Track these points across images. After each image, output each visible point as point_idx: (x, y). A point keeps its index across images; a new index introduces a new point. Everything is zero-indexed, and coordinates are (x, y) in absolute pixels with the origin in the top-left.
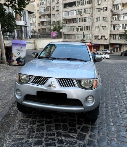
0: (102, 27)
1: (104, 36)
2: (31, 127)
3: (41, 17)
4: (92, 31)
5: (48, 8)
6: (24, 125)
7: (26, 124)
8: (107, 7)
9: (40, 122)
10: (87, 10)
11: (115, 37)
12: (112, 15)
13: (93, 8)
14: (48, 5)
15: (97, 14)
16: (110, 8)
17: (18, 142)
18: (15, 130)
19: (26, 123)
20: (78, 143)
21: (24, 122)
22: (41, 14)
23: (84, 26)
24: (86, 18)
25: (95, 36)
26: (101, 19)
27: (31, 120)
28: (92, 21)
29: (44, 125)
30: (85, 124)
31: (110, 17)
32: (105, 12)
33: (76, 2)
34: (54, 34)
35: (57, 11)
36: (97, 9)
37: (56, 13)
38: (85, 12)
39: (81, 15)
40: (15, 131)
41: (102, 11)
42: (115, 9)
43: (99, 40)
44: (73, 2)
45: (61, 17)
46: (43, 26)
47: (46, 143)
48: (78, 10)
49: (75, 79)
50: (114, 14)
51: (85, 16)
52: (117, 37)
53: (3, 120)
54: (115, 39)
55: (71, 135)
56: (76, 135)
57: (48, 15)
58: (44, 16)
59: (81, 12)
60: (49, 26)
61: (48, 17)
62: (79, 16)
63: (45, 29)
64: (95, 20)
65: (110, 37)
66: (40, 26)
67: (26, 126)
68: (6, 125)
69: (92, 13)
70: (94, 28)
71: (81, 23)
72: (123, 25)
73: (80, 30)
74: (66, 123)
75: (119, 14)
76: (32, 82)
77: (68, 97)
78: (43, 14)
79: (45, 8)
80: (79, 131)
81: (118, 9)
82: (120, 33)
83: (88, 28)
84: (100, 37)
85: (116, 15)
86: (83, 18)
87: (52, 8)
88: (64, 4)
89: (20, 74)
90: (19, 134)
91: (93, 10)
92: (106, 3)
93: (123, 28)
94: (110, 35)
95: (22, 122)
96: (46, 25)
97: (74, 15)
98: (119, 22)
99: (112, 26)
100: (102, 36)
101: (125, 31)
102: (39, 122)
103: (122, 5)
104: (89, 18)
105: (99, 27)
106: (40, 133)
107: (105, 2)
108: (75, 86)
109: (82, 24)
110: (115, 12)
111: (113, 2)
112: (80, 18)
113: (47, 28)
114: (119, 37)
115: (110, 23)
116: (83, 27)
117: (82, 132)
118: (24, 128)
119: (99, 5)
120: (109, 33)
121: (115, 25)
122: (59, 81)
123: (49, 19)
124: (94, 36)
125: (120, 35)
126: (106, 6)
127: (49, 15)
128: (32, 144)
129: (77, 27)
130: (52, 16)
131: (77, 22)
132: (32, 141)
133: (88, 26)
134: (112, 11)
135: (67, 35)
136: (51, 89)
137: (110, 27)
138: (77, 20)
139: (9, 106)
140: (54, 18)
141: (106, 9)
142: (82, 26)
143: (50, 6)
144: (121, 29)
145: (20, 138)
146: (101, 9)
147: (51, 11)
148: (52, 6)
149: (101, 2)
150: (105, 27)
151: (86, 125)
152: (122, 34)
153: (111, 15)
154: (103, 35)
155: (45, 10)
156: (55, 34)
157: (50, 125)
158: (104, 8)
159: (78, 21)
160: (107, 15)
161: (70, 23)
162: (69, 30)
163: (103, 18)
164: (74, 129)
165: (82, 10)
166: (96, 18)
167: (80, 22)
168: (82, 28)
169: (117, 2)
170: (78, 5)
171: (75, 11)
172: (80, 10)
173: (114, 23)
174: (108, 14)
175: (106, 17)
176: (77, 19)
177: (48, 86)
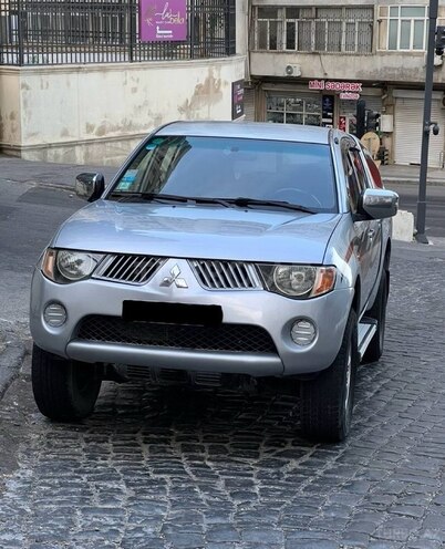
2: (92, 446)
6: (64, 442)
27: (86, 435)
29: (139, 446)
30: (294, 445)
34: (168, 14)
49: (254, 262)
67: (72, 445)
76: (105, 274)
77: (227, 318)
80: (267, 456)
89: (58, 249)
95: (55, 437)
108: (250, 285)
118: (65, 447)
122: (197, 268)
135: (293, 11)
136: (171, 292)
151: (298, 448)
164: (249, 452)
177: (162, 285)
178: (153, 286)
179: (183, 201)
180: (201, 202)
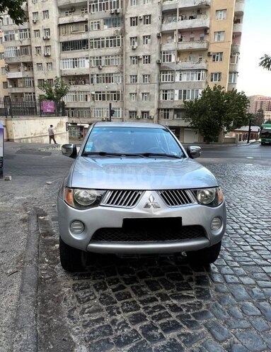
0: (143, 94)
1: (148, 112)
2: (102, 294)
3: (8, 67)
4: (122, 101)
5: (25, 50)
6: (85, 293)
7: (88, 292)
8: (149, 56)
9: (115, 283)
10: (110, 58)
11: (168, 114)
12: (161, 71)
13: (122, 55)
14: (26, 43)
15: (132, 69)
16: (155, 57)
17: (98, 326)
18: (73, 307)
19: (87, 290)
20: (204, 304)
21: (82, 289)
22: (9, 62)
23: (108, 92)
24: (110, 74)
25: (130, 112)
26: (140, 77)
27: (93, 282)
28: (122, 81)
29: (125, 288)
30: (195, 271)
31: (156, 75)
32: (146, 66)
33: (87, 40)
34: (50, 106)
35: (48, 56)
36: (131, 57)
37: (44, 61)
38: (108, 63)
39: (100, 69)
40: (75, 308)
41: (141, 63)
42: (164, 61)
43: (138, 119)
44: (80, 40)
45: (58, 71)
46: (17, 89)
47: (151, 316)
48: (94, 58)
50: (163, 70)
51: (107, 70)
52: (171, 114)
53: (39, 292)
54: (168, 118)
55: (185, 293)
56: (192, 293)
57: (25, 64)
58: (17, 65)
59: (98, 63)
60: (30, 90)
61: (26, 68)
62: (96, 71)
63: (21, 94)
64: (129, 80)
65: (158, 113)
66: (7, 88)
67: (91, 295)
68: (50, 301)
69: (122, 66)
70: (127, 96)
71: (100, 84)
72: (180, 91)
73: (100, 99)
74: (163, 277)
75: (172, 71)
76: (108, 203)
78: (15, 61)
79: (18, 48)
80: (193, 285)
81: (170, 60)
82: (176, 107)
83: (115, 95)
84: (139, 115)
85: (166, 72)
86: (103, 75)
87: (34, 50)
88: (63, 43)
89: (74, 188)
90: (89, 312)
91: (124, 60)
92: (148, 48)
93: (180, 98)
94: (159, 109)
95: (78, 288)
96: (22, 86)
97: (85, 67)
98: (174, 86)
99: (162, 93)
100: (143, 112)
101: (185, 102)
102: (111, 282)
103: (176, 54)
104: (116, 75)
105: (136, 94)
106: (127, 302)
107: (146, 45)
108: (191, 202)
109: (103, 87)
110: (165, 67)
111: (160, 48)
112: (97, 75)
113: (26, 93)
114: (174, 113)
115: (156, 86)
116: (106, 93)
117: (199, 286)
118: (89, 300)
119: (134, 49)
120: (156, 107)
121: (166, 91)
123: (28, 74)
124: (128, 111)
125: (176, 111)
126: (147, 53)
127: (29, 65)
128: (128, 324)
129: (94, 93)
130: (35, 67)
131: (92, 82)
132: (122, 318)
133: (115, 92)
134: (159, 64)
135: (73, 109)
137: (156, 95)
138: (92, 79)
139: (31, 262)
140: (41, 72)
141: (148, 59)
142: (104, 90)
143: (30, 46)
144: (176, 98)
145: (94, 318)
146: (138, 58)
147: (34, 56)
148: (34, 45)
149: (139, 44)
150: (149, 93)
151: (199, 273)
152: (179, 108)
153: (157, 71)
154: (145, 110)
155: (18, 53)
156: (52, 107)
157: (135, 284)
158: (144, 57)
159: (95, 80)
160: (151, 71)
161: (77, 84)
162: (76, 98)
163: (144, 76)
164: (183, 284)
165: (100, 58)
166: (131, 76)
167: (98, 82)
168: (104, 95)
169: (168, 48)
170: (92, 47)
171: (87, 58)
172: (97, 58)
173: (164, 87)
174: (152, 68)
175: (149, 75)
176: (92, 75)
177: (145, 207)
178: (140, 208)
179: (119, 155)
180: (128, 156)
